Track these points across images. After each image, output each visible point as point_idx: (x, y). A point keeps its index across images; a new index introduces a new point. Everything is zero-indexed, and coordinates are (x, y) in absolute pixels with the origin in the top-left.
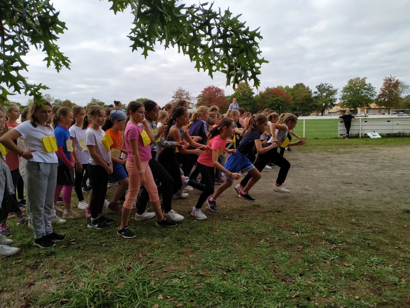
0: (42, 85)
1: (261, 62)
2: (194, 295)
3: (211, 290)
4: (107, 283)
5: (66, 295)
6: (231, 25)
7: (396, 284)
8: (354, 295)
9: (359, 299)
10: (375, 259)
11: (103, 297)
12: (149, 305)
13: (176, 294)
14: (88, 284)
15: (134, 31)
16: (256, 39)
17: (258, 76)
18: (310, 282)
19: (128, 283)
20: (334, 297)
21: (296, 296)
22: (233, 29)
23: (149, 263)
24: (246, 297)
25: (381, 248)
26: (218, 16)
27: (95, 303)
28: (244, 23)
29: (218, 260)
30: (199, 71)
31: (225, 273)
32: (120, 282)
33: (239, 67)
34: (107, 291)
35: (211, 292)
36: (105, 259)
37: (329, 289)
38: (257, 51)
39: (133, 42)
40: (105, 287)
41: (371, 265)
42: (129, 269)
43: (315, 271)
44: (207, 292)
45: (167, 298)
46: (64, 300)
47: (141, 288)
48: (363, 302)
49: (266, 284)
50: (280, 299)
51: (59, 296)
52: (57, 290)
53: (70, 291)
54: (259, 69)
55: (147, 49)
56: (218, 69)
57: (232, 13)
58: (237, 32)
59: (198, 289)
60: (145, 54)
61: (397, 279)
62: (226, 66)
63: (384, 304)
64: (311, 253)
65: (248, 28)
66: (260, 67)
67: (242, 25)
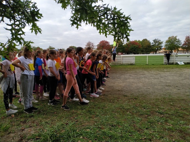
0: (31, 42)
1: (130, 30)
2: (97, 137)
4: (57, 130)
5: (39, 135)
6: (117, 14)
8: (172, 139)
9: (175, 141)
10: (182, 122)
11: (55, 136)
12: (76, 141)
13: (88, 136)
14: (49, 130)
15: (72, 17)
16: (128, 20)
17: (128, 37)
18: (151, 132)
19: (67, 131)
20: (163, 140)
21: (145, 139)
22: (118, 16)
23: (76, 122)
24: (121, 138)
25: (185, 117)
26: (111, 10)
27: (52, 139)
28: (123, 13)
29: (108, 121)
30: (100, 34)
31: (111, 127)
32: (63, 130)
33: (120, 33)
34: (57, 134)
35: (105, 135)
36: (56, 119)
37: (160, 135)
38: (129, 25)
39: (72, 22)
40: (56, 132)
41: (180, 125)
42: (67, 124)
43: (153, 127)
44: (103, 135)
45: (84, 138)
46: (38, 137)
47: (72, 133)
49: (130, 133)
50: (137, 140)
51: (36, 136)
52: (35, 133)
53: (40, 133)
54: (129, 34)
55: (78, 25)
56: (110, 34)
57: (117, 9)
58: (119, 17)
59: (99, 134)
60: (77, 27)
62: (114, 32)
64: (152, 118)
65: (125, 15)
66: (129, 33)
67: (122, 14)
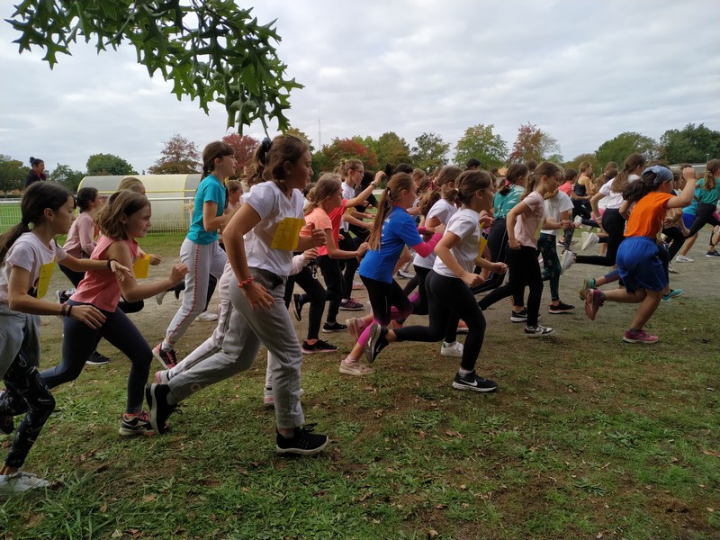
1: (291, 85)
2: (185, 521)
3: (218, 507)
6: (225, 13)
7: (522, 457)
8: (459, 483)
9: (466, 489)
10: (494, 419)
15: (21, 10)
17: (284, 112)
18: (391, 470)
19: (51, 516)
20: (428, 491)
21: (367, 498)
22: (229, 21)
24: (281, 510)
25: (504, 401)
28: (249, 11)
29: (234, 450)
31: (245, 472)
35: (218, 510)
37: (421, 477)
39: (20, 34)
41: (487, 430)
42: (56, 487)
43: (401, 449)
44: (209, 511)
45: (132, 534)
47: (78, 522)
48: (472, 492)
49: (316, 483)
50: (340, 506)
54: (287, 100)
55: (53, 48)
58: (236, 26)
59: (193, 509)
60: (50, 58)
61: (523, 449)
63: (503, 492)
66: (288, 96)
67: (246, 14)
